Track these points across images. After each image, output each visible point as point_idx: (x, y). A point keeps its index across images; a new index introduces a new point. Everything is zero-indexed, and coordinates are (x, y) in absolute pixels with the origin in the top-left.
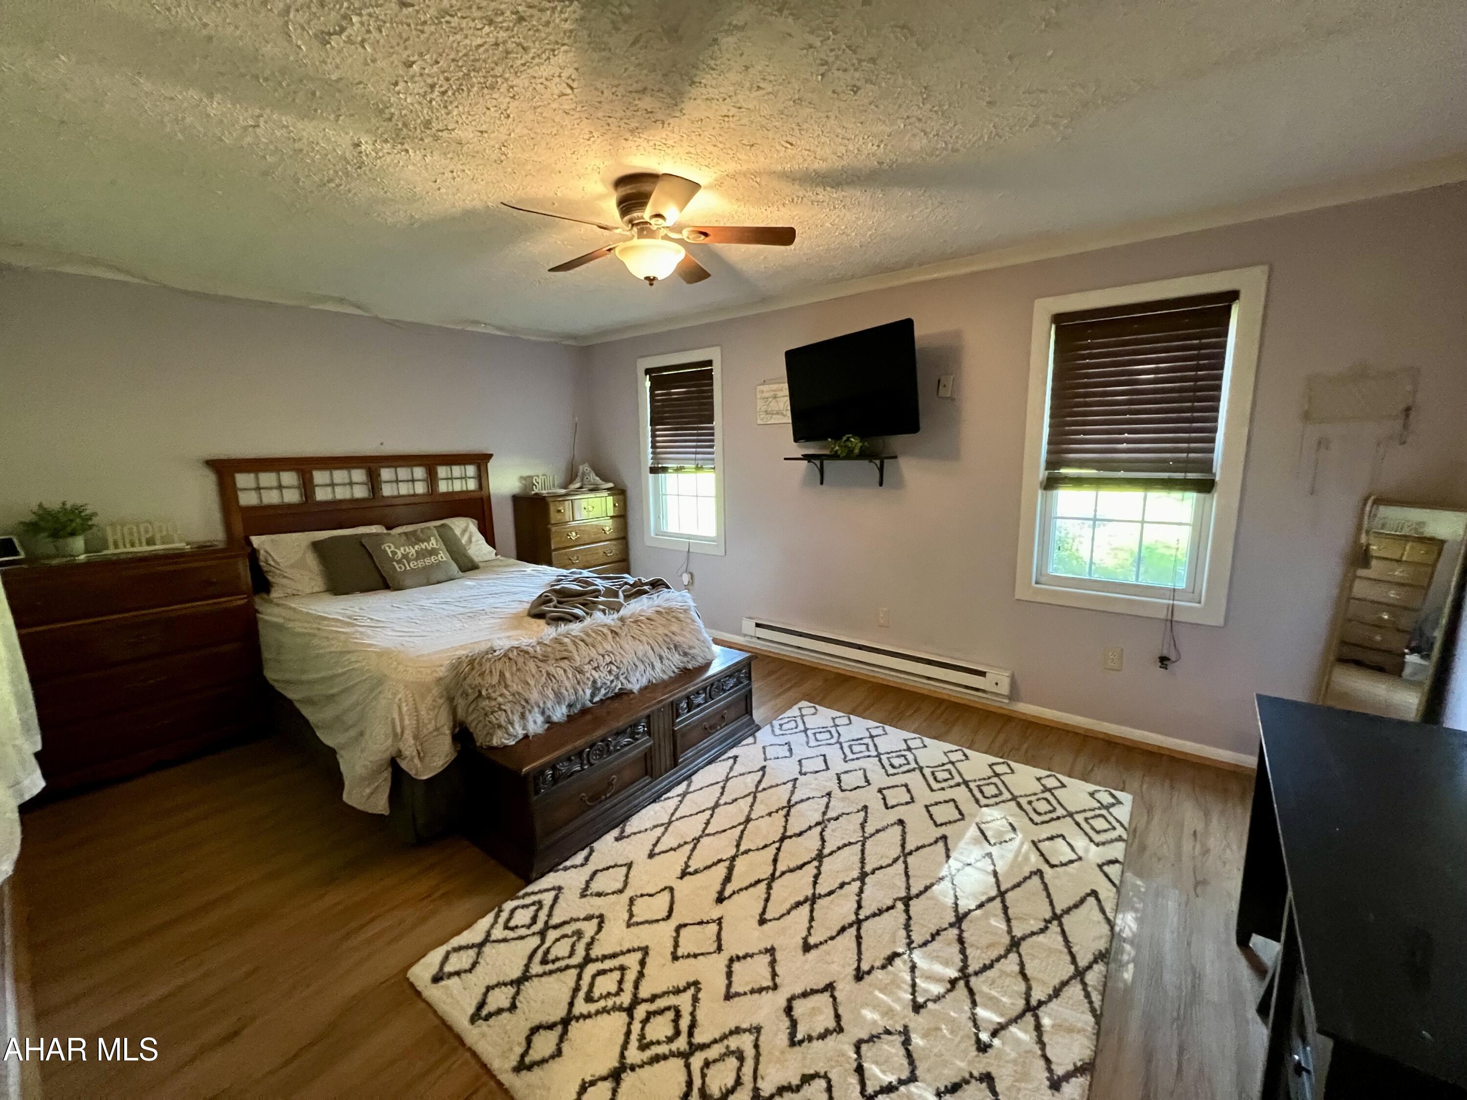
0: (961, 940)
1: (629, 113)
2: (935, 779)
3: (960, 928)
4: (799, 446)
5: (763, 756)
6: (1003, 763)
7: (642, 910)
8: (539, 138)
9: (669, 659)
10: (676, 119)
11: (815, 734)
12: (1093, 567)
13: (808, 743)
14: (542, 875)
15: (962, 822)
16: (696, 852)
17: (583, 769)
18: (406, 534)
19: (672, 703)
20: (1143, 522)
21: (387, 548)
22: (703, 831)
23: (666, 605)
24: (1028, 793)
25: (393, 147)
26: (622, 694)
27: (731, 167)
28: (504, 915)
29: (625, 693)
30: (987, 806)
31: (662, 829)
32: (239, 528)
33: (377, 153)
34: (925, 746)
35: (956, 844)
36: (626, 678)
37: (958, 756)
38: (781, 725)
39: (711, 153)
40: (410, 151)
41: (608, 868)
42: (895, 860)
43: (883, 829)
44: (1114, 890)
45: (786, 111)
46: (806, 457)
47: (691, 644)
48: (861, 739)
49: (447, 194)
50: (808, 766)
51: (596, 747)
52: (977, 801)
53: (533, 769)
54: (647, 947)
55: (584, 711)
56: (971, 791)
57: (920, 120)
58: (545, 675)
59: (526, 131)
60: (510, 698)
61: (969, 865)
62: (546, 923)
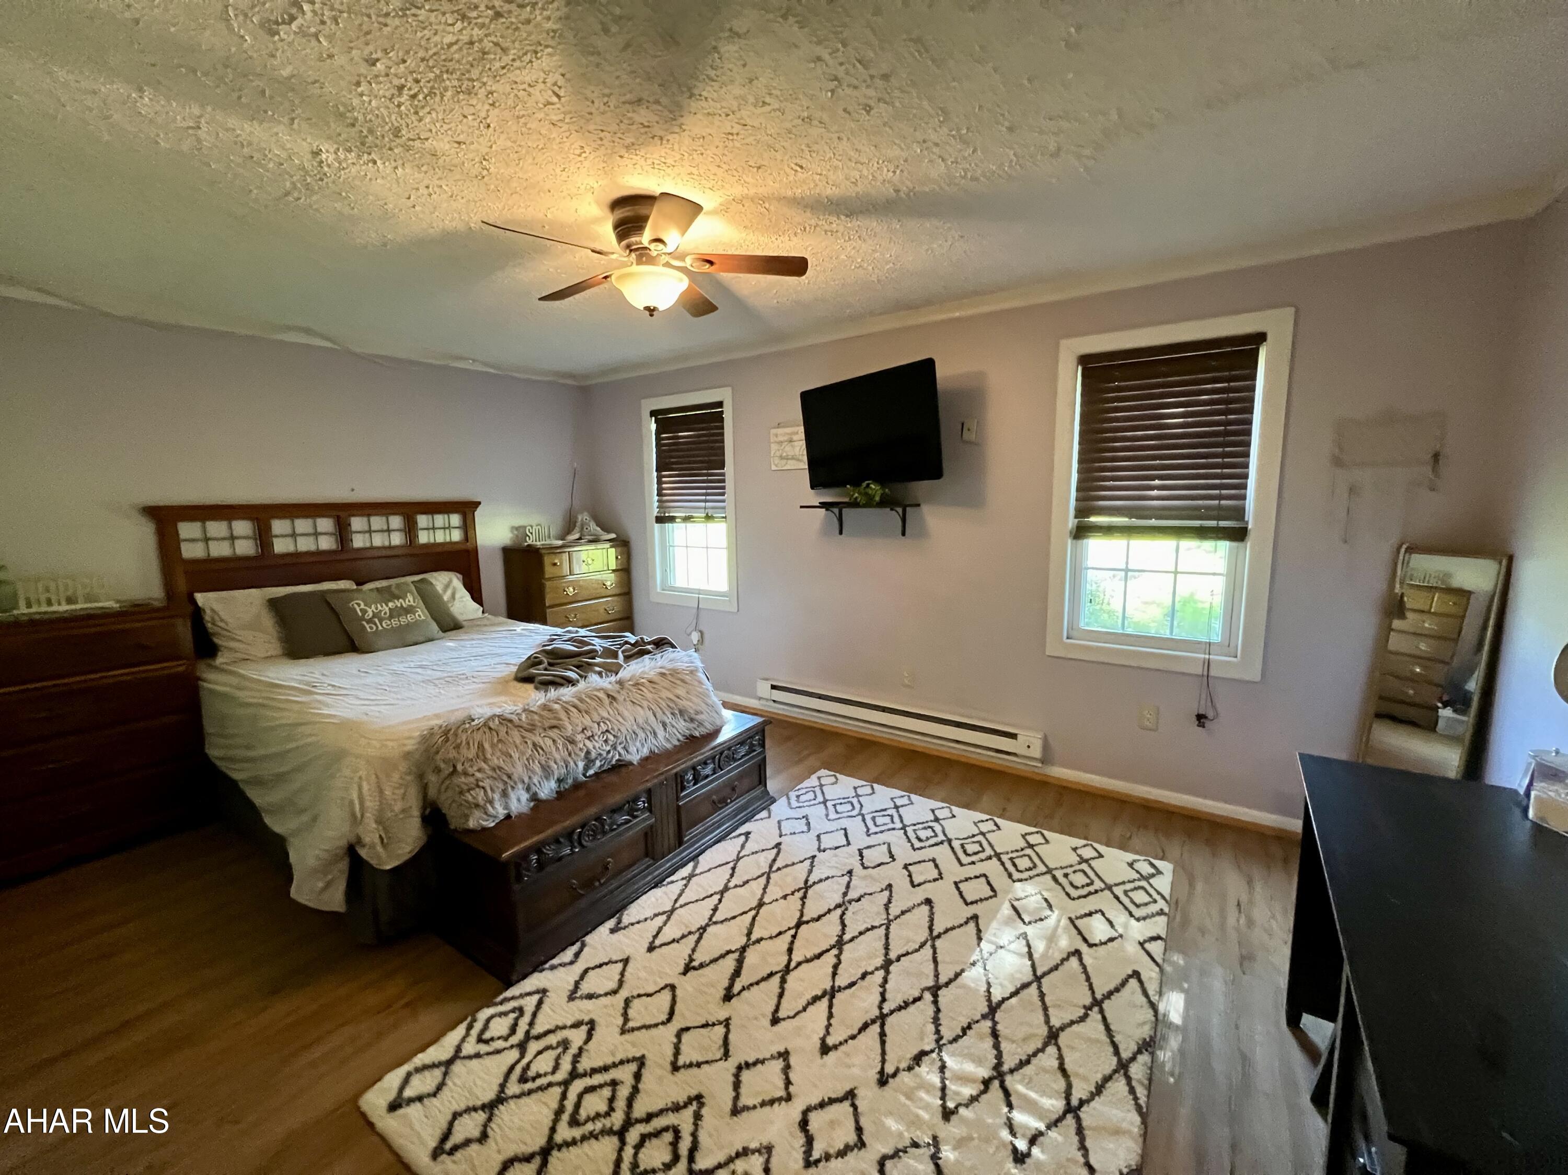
0: (995, 1034)
1: (623, 126)
2: (965, 852)
3: (993, 1019)
4: (817, 494)
5: (778, 831)
6: (1037, 832)
7: (640, 1013)
8: (524, 152)
9: (673, 726)
10: (676, 135)
11: (834, 806)
12: (1126, 622)
13: (827, 815)
14: (525, 977)
15: (994, 899)
16: (702, 942)
17: (573, 853)
18: (377, 589)
19: (676, 774)
20: (1176, 573)
21: (356, 606)
22: (710, 919)
23: (670, 666)
24: (1064, 865)
25: (359, 157)
26: (620, 766)
27: (738, 191)
28: (478, 1026)
29: (625, 765)
30: (1020, 880)
31: (664, 917)
32: (182, 585)
33: (340, 163)
34: (954, 816)
35: (988, 925)
36: (624, 748)
37: (989, 826)
38: (798, 797)
39: (715, 174)
40: (379, 162)
41: (600, 966)
42: (922, 945)
43: (908, 911)
44: (1157, 969)
45: (794, 130)
46: (824, 505)
47: (699, 708)
48: (885, 810)
49: (423, 212)
50: (827, 842)
51: (587, 827)
52: (1010, 876)
53: (513, 855)
54: (643, 1056)
55: (577, 786)
56: (1003, 864)
57: (937, 145)
58: (531, 746)
59: (509, 144)
60: (490, 773)
61: (1001, 947)
62: (527, 1032)
